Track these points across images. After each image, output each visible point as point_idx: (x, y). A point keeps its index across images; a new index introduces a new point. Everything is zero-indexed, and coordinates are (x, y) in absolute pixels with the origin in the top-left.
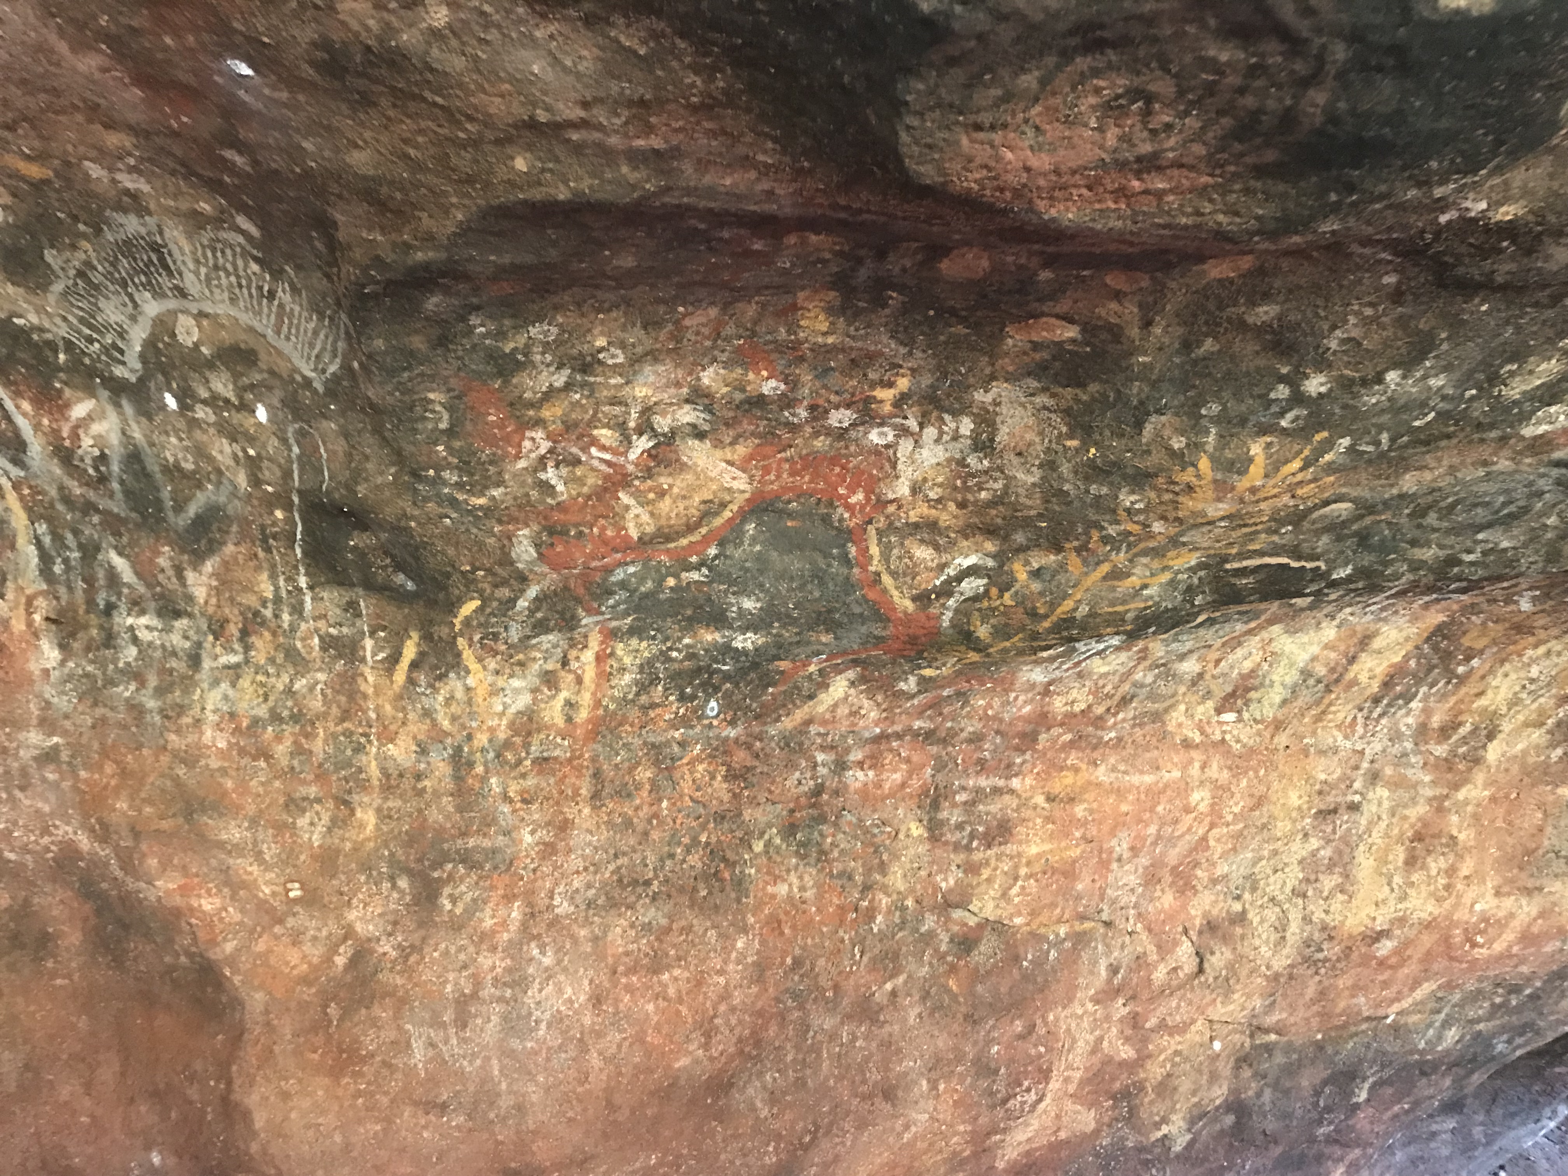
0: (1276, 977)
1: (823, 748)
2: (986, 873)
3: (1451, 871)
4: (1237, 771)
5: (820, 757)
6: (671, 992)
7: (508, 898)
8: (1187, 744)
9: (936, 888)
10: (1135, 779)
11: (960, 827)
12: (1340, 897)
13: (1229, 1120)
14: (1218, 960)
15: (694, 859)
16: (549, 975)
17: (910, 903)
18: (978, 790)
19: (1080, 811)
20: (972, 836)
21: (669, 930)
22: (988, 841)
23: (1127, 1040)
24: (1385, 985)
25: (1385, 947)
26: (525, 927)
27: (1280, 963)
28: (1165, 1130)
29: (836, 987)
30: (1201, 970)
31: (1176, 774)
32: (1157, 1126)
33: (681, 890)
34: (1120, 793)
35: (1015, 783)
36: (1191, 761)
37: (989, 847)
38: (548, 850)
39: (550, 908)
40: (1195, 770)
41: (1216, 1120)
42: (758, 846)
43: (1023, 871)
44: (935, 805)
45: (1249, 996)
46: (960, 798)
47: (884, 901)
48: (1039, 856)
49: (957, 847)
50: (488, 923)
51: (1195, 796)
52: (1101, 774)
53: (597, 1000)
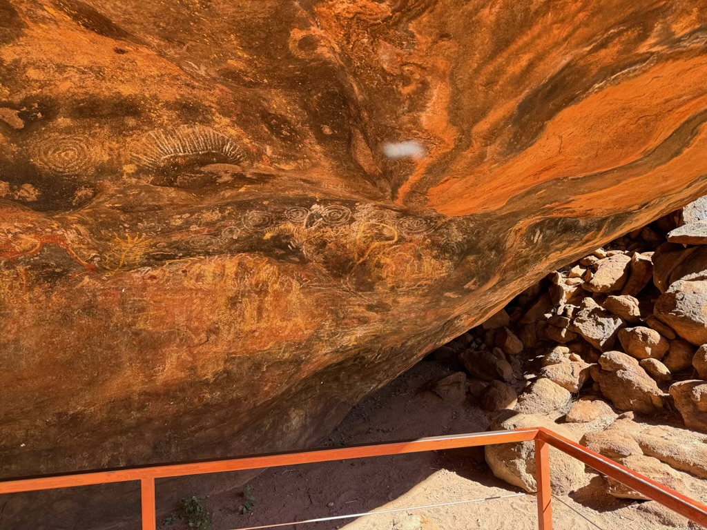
0: (229, 341)
1: (89, 292)
2: (140, 319)
3: (268, 316)
4: (207, 295)
5: (89, 294)
6: (56, 343)
7: (14, 323)
8: (191, 289)
9: (126, 322)
10: (177, 297)
11: (130, 308)
12: (243, 323)
13: (225, 375)
14: (213, 337)
15: (59, 316)
16: (25, 339)
17: (119, 325)
18: (135, 300)
19: (163, 304)
20: (135, 310)
21: (54, 330)
22: (139, 311)
23: (189, 356)
24: (260, 343)
25: (257, 334)
26: (18, 329)
27: (230, 338)
28: (207, 377)
29: (100, 343)
30: (208, 340)
31: (189, 296)
32: (204, 376)
33: (56, 322)
34: (174, 300)
35: (145, 299)
36: (192, 293)
37: (139, 312)
38: (21, 313)
39: (24, 325)
40: (194, 295)
41: (222, 375)
42: (76, 313)
43: (149, 318)
44: (123, 304)
45: (223, 346)
46: (131, 302)
47: (112, 324)
48: (153, 315)
49: (130, 313)
50: (9, 328)
51: (195, 301)
52: (168, 296)
53: (37, 344)
